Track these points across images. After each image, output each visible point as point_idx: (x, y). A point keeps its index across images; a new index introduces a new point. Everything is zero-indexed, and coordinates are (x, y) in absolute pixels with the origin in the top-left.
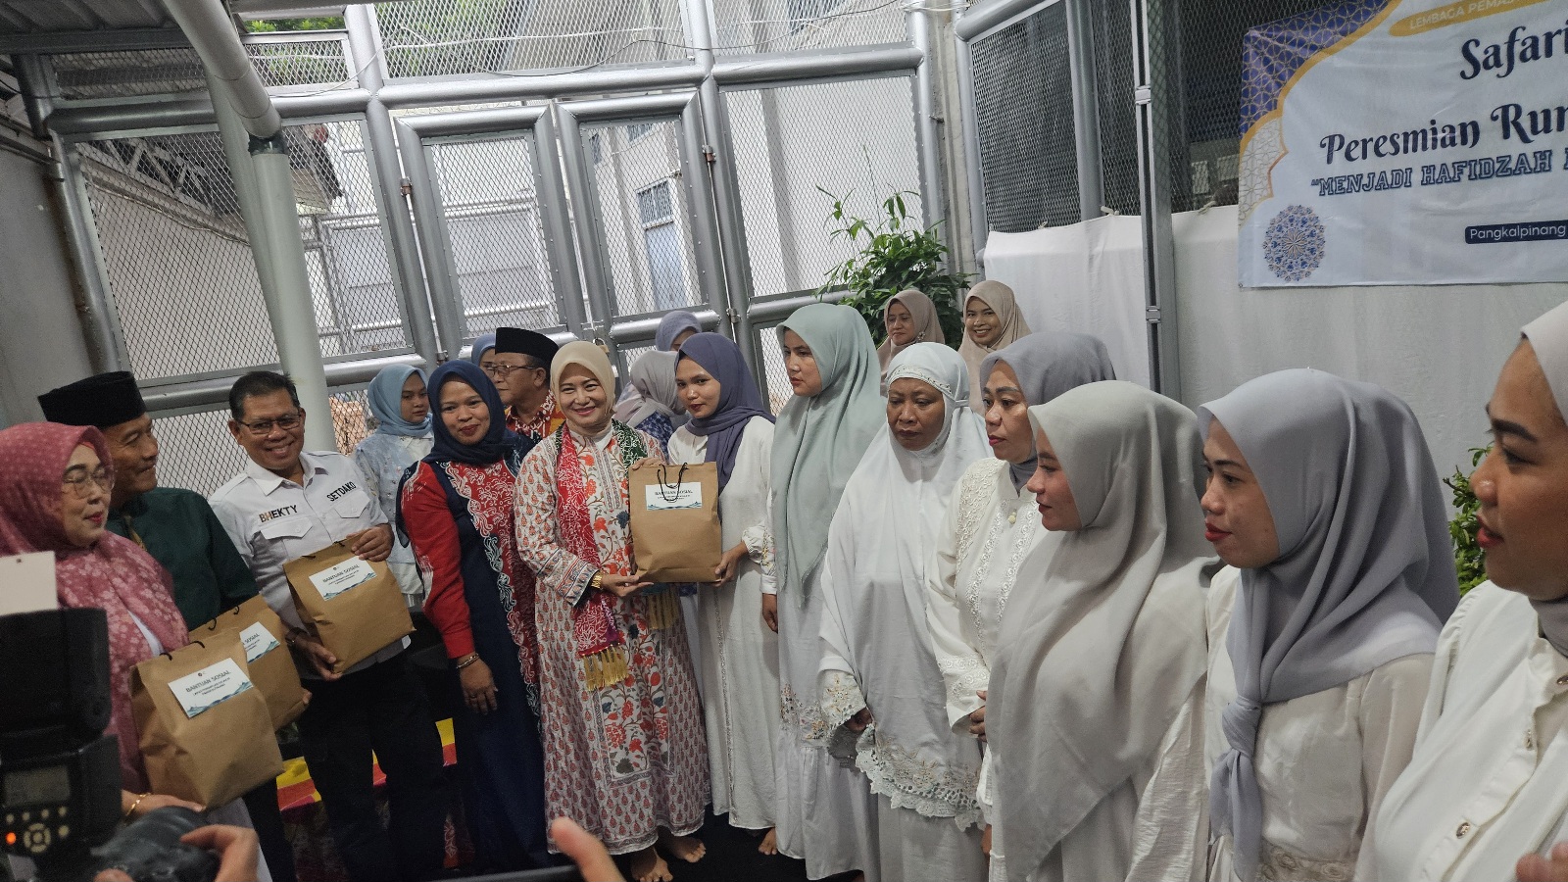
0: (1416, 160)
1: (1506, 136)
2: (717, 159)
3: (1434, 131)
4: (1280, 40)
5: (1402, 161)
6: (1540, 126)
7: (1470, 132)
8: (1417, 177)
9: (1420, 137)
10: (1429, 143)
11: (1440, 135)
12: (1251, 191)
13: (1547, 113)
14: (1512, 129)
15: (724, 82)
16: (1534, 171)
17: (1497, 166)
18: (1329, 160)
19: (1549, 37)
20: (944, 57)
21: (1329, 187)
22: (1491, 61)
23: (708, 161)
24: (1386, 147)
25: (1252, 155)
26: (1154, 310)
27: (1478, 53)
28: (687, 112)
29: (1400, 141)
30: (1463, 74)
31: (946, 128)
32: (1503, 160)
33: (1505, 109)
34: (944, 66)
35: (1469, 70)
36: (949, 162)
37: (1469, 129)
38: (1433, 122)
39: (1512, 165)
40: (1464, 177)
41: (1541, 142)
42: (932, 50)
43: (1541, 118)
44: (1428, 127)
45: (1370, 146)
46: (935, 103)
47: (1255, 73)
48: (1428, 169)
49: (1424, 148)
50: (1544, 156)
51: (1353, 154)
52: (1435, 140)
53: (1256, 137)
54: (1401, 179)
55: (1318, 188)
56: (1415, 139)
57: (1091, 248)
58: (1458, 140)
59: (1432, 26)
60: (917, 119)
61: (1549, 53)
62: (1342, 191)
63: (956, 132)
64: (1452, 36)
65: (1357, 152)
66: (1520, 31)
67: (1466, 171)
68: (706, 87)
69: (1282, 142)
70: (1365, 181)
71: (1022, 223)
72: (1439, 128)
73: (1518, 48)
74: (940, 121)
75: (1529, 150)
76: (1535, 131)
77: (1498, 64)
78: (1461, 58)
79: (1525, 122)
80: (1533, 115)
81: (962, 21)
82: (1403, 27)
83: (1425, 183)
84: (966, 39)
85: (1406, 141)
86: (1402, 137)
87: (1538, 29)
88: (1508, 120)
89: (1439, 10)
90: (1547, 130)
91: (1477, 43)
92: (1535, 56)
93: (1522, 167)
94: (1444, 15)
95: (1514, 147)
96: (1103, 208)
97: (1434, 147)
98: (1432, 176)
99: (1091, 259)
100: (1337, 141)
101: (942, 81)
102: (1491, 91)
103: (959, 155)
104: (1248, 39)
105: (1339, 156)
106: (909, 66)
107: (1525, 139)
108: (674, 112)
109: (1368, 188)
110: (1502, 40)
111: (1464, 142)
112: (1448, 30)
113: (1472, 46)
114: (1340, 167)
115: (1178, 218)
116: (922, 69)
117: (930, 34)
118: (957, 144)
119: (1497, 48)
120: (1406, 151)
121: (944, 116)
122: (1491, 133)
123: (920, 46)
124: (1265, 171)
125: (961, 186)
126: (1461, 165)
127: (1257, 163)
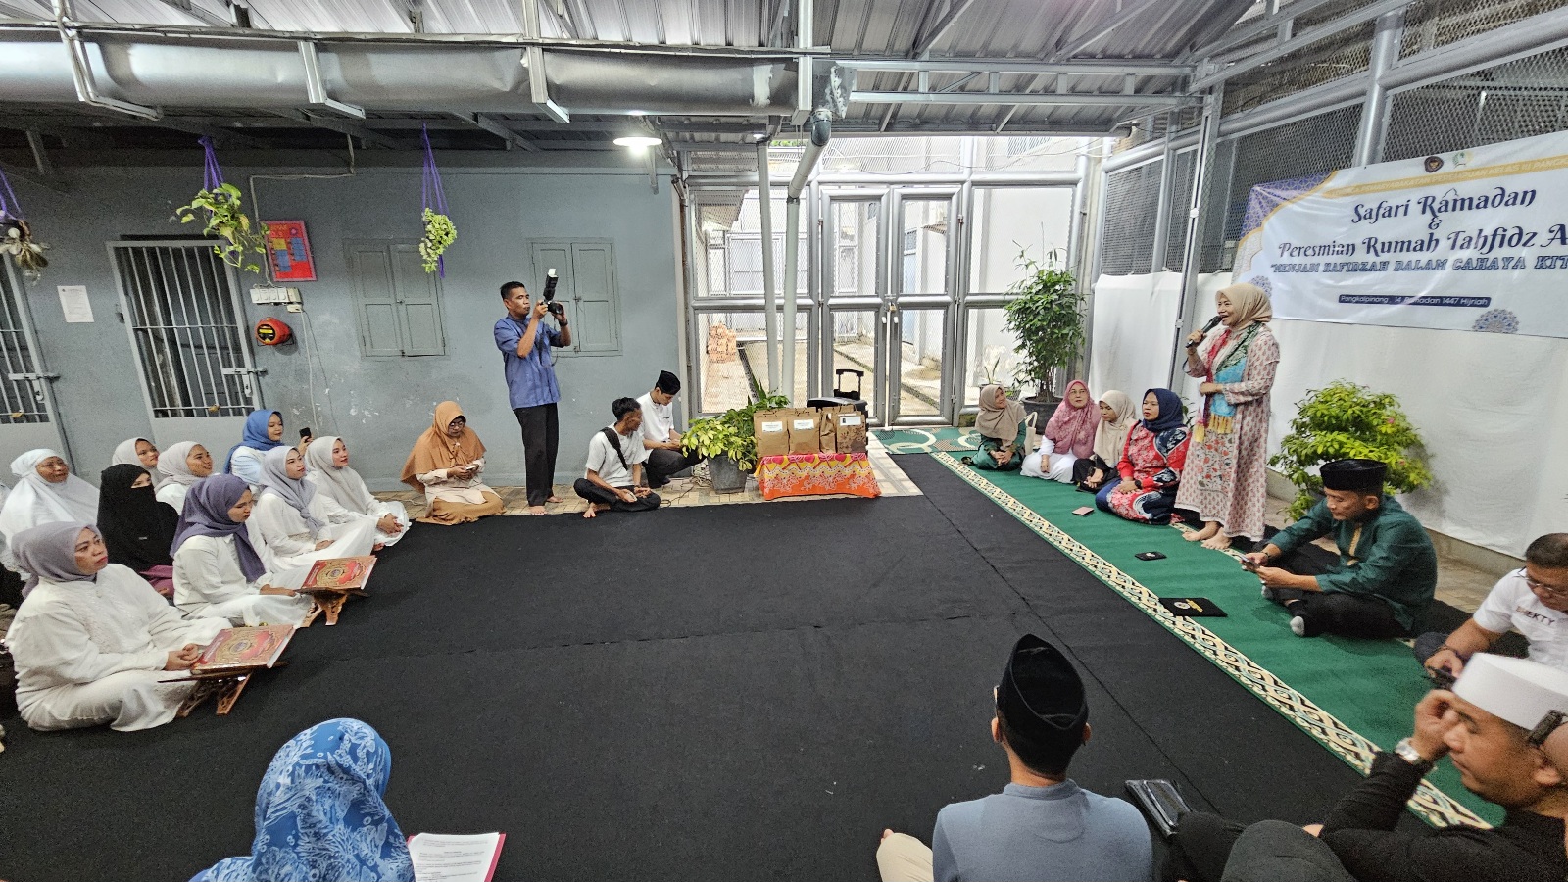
0: (1323, 259)
1: (1368, 252)
2: (965, 222)
3: (1334, 246)
4: (1269, 193)
5: (1316, 259)
6: (1386, 249)
7: (1351, 249)
8: (1322, 268)
9: (1327, 248)
10: (1331, 252)
11: (1336, 249)
12: (1240, 266)
13: (1390, 243)
14: (1372, 249)
15: (975, 184)
16: (1379, 270)
17: (1362, 266)
18: (1282, 255)
19: (1398, 207)
20: (1093, 179)
21: (1279, 268)
22: (1368, 216)
23: (960, 222)
24: (1310, 252)
25: (1244, 249)
26: (1180, 321)
27: (1362, 211)
28: (954, 198)
29: (1317, 250)
30: (1353, 221)
31: (1087, 218)
32: (1366, 263)
33: (1370, 239)
34: (1092, 185)
35: (1356, 218)
36: (1085, 236)
38: (1334, 242)
39: (1368, 267)
40: (1345, 270)
41: (1384, 257)
42: (1087, 176)
43: (1386, 246)
44: (1331, 244)
45: (1303, 250)
46: (1084, 204)
47: (1253, 208)
48: (1328, 264)
49: (1328, 254)
50: (1384, 264)
51: (1294, 254)
52: (1333, 250)
53: (1248, 240)
54: (1314, 268)
55: (1273, 269)
56: (1324, 249)
57: (1154, 288)
58: (1345, 252)
59: (1342, 196)
60: (1072, 211)
61: (1396, 215)
62: (1285, 271)
63: (1092, 221)
64: (1352, 201)
65: (1296, 253)
66: (1384, 203)
67: (1347, 267)
68: (966, 186)
69: (1260, 243)
70: (1297, 267)
71: (1120, 271)
72: (1336, 244)
73: (1381, 211)
74: (1084, 214)
75: (1378, 260)
76: (1382, 251)
77: (1370, 217)
78: (1353, 212)
79: (1379, 247)
80: (1383, 244)
81: (1106, 163)
82: (1328, 194)
83: (1326, 270)
84: (1107, 172)
85: (1320, 250)
86: (1318, 248)
87: (1393, 203)
88: (1370, 245)
89: (1347, 188)
90: (1389, 251)
91: (1362, 206)
92: (1389, 215)
93: (1373, 268)
94: (1349, 191)
95: (1371, 258)
96: (1164, 268)
97: (1333, 254)
98: (1330, 268)
99: (1153, 294)
100: (1286, 246)
101: (1090, 193)
102: (1366, 230)
103: (1092, 233)
104: (1253, 191)
105: (1286, 254)
106: (1074, 184)
107: (1377, 254)
108: (948, 197)
109: (1297, 271)
110: (1375, 206)
111: (1347, 253)
112: (1350, 199)
113: (1359, 207)
114: (1286, 259)
115: (1201, 277)
116: (1080, 185)
117: (1087, 168)
118: (1092, 226)
119: (1372, 210)
120: (1319, 254)
121: (1087, 211)
122: (1361, 249)
123: (1080, 174)
124: (1249, 257)
125: (1090, 249)
126: (1342, 265)
127: (1246, 253)
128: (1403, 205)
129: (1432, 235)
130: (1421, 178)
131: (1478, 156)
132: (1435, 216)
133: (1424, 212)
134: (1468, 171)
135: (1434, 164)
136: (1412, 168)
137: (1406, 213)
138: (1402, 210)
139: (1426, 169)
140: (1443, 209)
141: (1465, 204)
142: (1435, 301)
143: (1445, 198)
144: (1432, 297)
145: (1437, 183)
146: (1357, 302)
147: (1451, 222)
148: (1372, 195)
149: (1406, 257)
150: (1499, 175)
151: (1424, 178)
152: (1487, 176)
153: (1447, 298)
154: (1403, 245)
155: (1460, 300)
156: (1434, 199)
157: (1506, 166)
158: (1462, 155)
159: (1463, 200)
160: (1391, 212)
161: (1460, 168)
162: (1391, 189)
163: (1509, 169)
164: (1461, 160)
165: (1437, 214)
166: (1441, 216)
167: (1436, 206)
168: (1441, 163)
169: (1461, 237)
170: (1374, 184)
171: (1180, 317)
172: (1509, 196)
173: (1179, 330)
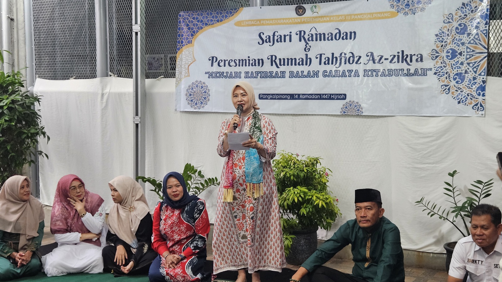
0: (243, 69)
1: (272, 65)
3: (249, 60)
4: (194, 18)
5: (238, 69)
6: (282, 63)
8: (243, 75)
9: (244, 61)
10: (247, 64)
11: (251, 62)
12: (181, 73)
13: (284, 59)
14: (274, 63)
16: (280, 77)
17: (269, 74)
18: (212, 65)
19: (285, 36)
21: (211, 75)
22: (267, 40)
24: (232, 64)
25: (181, 60)
27: (264, 37)
30: (259, 43)
32: (271, 73)
33: (272, 56)
35: (261, 42)
37: (261, 61)
38: (249, 57)
39: (274, 75)
40: (259, 77)
41: (282, 68)
43: (282, 61)
44: (247, 59)
45: (227, 62)
47: (183, 29)
48: (247, 73)
49: (246, 65)
50: (283, 73)
51: (221, 64)
52: (249, 63)
53: (183, 53)
54: (238, 75)
55: (207, 75)
56: (242, 62)
57: (103, 90)
58: (257, 64)
59: (249, 25)
61: (285, 41)
62: (216, 77)
64: (256, 30)
66: (276, 32)
67: (259, 75)
69: (193, 56)
70: (225, 74)
72: (251, 59)
73: (276, 38)
75: (279, 70)
77: (270, 42)
78: (258, 37)
79: (278, 61)
80: (280, 59)
82: (239, 24)
83: (246, 77)
85: (239, 62)
86: (238, 61)
87: (282, 33)
88: (273, 60)
89: (252, 21)
90: (284, 65)
91: (263, 34)
92: (281, 41)
93: (277, 76)
94: (253, 23)
96: (109, 73)
97: (249, 66)
98: (248, 75)
99: (103, 95)
100: (215, 59)
102: (266, 51)
104: (180, 16)
105: (215, 64)
107: (278, 67)
109: (226, 77)
110: (271, 34)
111: (259, 65)
112: (254, 28)
113: (262, 34)
114: (215, 68)
119: (269, 37)
120: (239, 66)
122: (267, 63)
124: (187, 66)
126: (257, 73)
127: (183, 63)
128: (288, 35)
129: (307, 55)
130: (294, 18)
131: (324, 8)
133: (300, 40)
134: (319, 17)
135: (300, 11)
136: (289, 11)
137: (290, 41)
138: (288, 38)
139: (297, 13)
140: (310, 39)
141: (321, 37)
142: (317, 97)
143: (310, 33)
144: (315, 94)
145: (304, 23)
146: (271, 99)
147: (318, 47)
148: (268, 27)
149: (295, 69)
150: (336, 21)
151: (297, 18)
152: (330, 21)
153: (323, 94)
154: (291, 61)
155: (330, 96)
156: (305, 32)
157: (339, 16)
158: (315, 7)
159: (320, 34)
160: (282, 39)
161: (315, 14)
162: (279, 24)
163: (340, 18)
164: (315, 10)
165: (308, 42)
166: (310, 43)
167: (306, 37)
168: (304, 10)
169: (323, 57)
170: (267, 20)
171: (137, 115)
172: (343, 34)
173: (137, 125)
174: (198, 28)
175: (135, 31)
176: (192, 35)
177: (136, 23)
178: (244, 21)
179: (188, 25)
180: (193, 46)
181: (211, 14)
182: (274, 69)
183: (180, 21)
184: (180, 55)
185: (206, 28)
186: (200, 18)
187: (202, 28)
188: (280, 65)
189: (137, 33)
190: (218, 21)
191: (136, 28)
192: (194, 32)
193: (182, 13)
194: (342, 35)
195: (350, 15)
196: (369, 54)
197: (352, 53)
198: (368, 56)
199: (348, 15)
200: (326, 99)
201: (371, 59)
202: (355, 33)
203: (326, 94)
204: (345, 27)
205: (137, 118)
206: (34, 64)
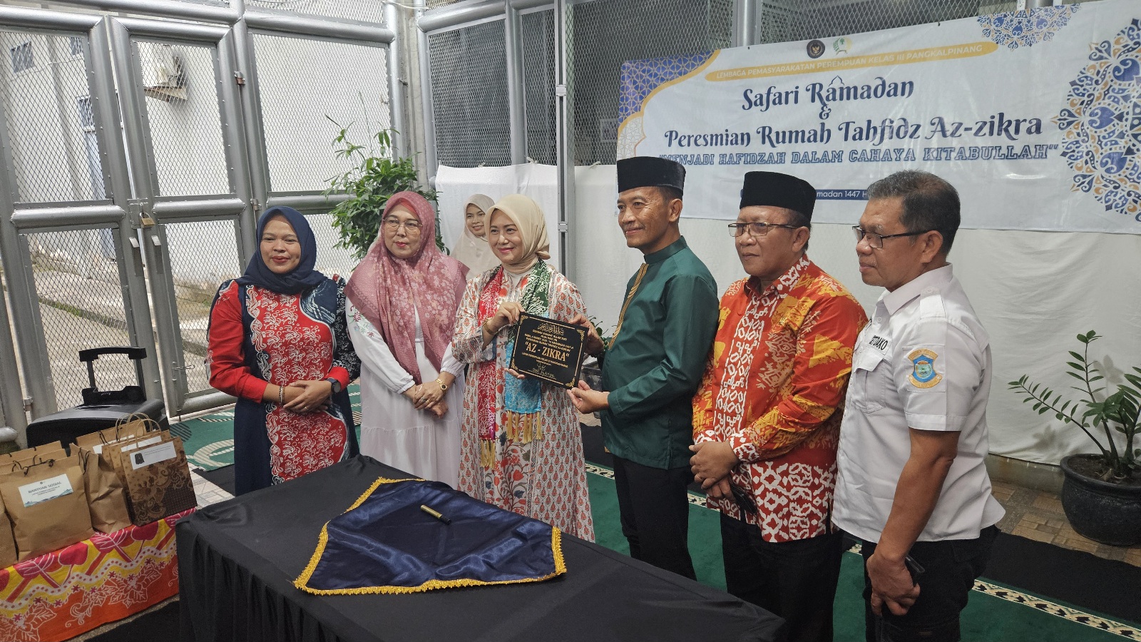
0: (717, 150)
1: (764, 142)
2: (246, 83)
3: (727, 136)
4: (644, 71)
5: (709, 150)
6: (781, 139)
8: (717, 160)
9: (719, 138)
10: (724, 142)
11: (730, 138)
13: (784, 133)
14: (767, 140)
15: (253, 26)
16: (776, 162)
17: (758, 158)
18: (670, 145)
19: (787, 94)
20: (408, 40)
22: (758, 102)
24: (701, 141)
25: (625, 137)
27: (752, 97)
28: (221, 43)
29: (709, 139)
30: (743, 107)
31: (409, 90)
32: (762, 155)
33: (764, 128)
34: (409, 46)
35: (747, 105)
36: (411, 113)
37: (745, 137)
38: (727, 131)
39: (766, 158)
40: (742, 162)
41: (780, 148)
42: (400, 33)
43: (781, 135)
44: (724, 133)
45: (692, 140)
46: (402, 71)
47: (628, 88)
48: (723, 156)
49: (721, 144)
50: (782, 155)
51: (683, 143)
52: (727, 140)
53: (628, 126)
54: (708, 160)
56: (716, 139)
57: (519, 182)
58: (739, 142)
59: (727, 79)
60: (389, 80)
61: (787, 102)
63: (416, 94)
64: (739, 86)
65: (685, 142)
66: (773, 89)
67: (743, 159)
68: (238, 27)
69: (642, 130)
70: (689, 159)
71: (463, 161)
72: (730, 134)
73: (772, 97)
74: (405, 84)
75: (774, 151)
77: (761, 104)
78: (743, 98)
79: (773, 137)
80: (778, 133)
81: (421, 18)
82: (712, 77)
83: (722, 163)
84: (425, 31)
85: (712, 139)
86: (709, 137)
87: (782, 89)
88: (765, 134)
89: (732, 70)
90: (784, 142)
91: (751, 92)
92: (780, 103)
93: (771, 160)
94: (735, 74)
96: (528, 158)
97: (727, 144)
98: (724, 160)
100: (674, 134)
101: (407, 56)
102: (756, 119)
103: (418, 110)
104: (624, 68)
105: (675, 143)
106: (384, 41)
107: (773, 146)
108: (212, 41)
109: (690, 163)
110: (764, 92)
111: (742, 143)
112: (737, 82)
113: (749, 92)
114: (676, 150)
115: (579, 171)
116: (393, 45)
117: (399, 22)
118: (417, 102)
119: (761, 96)
120: (711, 145)
121: (408, 81)
122: (756, 139)
123: (391, 28)
124: (633, 147)
125: (419, 132)
126: (739, 156)
127: (628, 141)
128: (792, 92)
129: (823, 125)
130: (804, 63)
131: (859, 43)
132: (825, 105)
133: (813, 100)
134: (848, 58)
135: (815, 49)
136: (795, 52)
137: (796, 101)
138: (792, 97)
139: (809, 54)
140: (831, 97)
141: (850, 93)
142: (838, 195)
143: (831, 86)
144: (835, 191)
145: (821, 69)
147: (844, 111)
148: (759, 79)
149: (802, 148)
150: (878, 65)
151: (809, 63)
152: (867, 65)
153: (848, 191)
154: (796, 136)
155: (861, 193)
156: (821, 86)
157: (883, 55)
158: (842, 41)
159: (849, 89)
160: (782, 99)
161: (842, 55)
162: (779, 74)
163: (886, 58)
164: (841, 47)
165: (827, 102)
166: (830, 104)
167: (824, 94)
168: (822, 48)
169: (852, 127)
170: (759, 68)
171: (563, 219)
172: (890, 86)
173: (563, 234)
174: (651, 87)
175: (559, 95)
176: (641, 98)
177: (561, 82)
178: (721, 71)
179: (635, 82)
180: (643, 114)
181: (670, 62)
182: (767, 148)
183: (624, 77)
184: (624, 130)
185: (663, 85)
186: (654, 70)
187: (655, 86)
188: (778, 142)
189: (561, 98)
190: (680, 74)
191: (561, 90)
192: (644, 93)
193: (626, 64)
194: (887, 89)
195: (905, 52)
196: (936, 121)
197: (904, 120)
198: (933, 124)
199: (900, 53)
200: (852, 198)
201: (939, 128)
202: (911, 84)
203: (853, 191)
204: (893, 75)
205: (563, 224)
206: (435, 145)
